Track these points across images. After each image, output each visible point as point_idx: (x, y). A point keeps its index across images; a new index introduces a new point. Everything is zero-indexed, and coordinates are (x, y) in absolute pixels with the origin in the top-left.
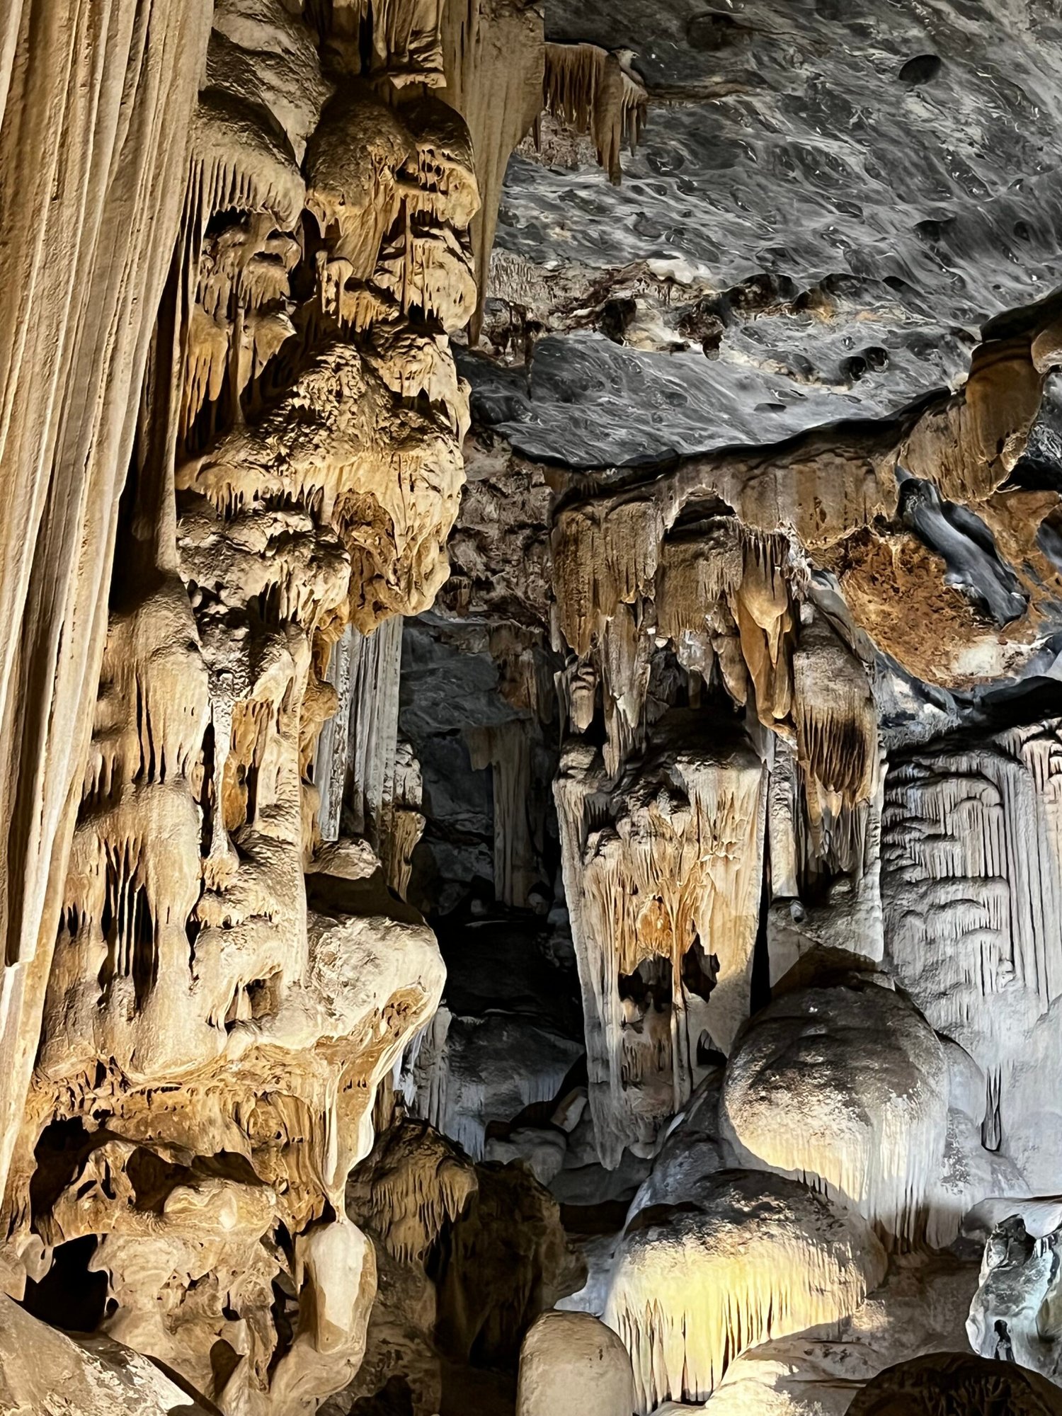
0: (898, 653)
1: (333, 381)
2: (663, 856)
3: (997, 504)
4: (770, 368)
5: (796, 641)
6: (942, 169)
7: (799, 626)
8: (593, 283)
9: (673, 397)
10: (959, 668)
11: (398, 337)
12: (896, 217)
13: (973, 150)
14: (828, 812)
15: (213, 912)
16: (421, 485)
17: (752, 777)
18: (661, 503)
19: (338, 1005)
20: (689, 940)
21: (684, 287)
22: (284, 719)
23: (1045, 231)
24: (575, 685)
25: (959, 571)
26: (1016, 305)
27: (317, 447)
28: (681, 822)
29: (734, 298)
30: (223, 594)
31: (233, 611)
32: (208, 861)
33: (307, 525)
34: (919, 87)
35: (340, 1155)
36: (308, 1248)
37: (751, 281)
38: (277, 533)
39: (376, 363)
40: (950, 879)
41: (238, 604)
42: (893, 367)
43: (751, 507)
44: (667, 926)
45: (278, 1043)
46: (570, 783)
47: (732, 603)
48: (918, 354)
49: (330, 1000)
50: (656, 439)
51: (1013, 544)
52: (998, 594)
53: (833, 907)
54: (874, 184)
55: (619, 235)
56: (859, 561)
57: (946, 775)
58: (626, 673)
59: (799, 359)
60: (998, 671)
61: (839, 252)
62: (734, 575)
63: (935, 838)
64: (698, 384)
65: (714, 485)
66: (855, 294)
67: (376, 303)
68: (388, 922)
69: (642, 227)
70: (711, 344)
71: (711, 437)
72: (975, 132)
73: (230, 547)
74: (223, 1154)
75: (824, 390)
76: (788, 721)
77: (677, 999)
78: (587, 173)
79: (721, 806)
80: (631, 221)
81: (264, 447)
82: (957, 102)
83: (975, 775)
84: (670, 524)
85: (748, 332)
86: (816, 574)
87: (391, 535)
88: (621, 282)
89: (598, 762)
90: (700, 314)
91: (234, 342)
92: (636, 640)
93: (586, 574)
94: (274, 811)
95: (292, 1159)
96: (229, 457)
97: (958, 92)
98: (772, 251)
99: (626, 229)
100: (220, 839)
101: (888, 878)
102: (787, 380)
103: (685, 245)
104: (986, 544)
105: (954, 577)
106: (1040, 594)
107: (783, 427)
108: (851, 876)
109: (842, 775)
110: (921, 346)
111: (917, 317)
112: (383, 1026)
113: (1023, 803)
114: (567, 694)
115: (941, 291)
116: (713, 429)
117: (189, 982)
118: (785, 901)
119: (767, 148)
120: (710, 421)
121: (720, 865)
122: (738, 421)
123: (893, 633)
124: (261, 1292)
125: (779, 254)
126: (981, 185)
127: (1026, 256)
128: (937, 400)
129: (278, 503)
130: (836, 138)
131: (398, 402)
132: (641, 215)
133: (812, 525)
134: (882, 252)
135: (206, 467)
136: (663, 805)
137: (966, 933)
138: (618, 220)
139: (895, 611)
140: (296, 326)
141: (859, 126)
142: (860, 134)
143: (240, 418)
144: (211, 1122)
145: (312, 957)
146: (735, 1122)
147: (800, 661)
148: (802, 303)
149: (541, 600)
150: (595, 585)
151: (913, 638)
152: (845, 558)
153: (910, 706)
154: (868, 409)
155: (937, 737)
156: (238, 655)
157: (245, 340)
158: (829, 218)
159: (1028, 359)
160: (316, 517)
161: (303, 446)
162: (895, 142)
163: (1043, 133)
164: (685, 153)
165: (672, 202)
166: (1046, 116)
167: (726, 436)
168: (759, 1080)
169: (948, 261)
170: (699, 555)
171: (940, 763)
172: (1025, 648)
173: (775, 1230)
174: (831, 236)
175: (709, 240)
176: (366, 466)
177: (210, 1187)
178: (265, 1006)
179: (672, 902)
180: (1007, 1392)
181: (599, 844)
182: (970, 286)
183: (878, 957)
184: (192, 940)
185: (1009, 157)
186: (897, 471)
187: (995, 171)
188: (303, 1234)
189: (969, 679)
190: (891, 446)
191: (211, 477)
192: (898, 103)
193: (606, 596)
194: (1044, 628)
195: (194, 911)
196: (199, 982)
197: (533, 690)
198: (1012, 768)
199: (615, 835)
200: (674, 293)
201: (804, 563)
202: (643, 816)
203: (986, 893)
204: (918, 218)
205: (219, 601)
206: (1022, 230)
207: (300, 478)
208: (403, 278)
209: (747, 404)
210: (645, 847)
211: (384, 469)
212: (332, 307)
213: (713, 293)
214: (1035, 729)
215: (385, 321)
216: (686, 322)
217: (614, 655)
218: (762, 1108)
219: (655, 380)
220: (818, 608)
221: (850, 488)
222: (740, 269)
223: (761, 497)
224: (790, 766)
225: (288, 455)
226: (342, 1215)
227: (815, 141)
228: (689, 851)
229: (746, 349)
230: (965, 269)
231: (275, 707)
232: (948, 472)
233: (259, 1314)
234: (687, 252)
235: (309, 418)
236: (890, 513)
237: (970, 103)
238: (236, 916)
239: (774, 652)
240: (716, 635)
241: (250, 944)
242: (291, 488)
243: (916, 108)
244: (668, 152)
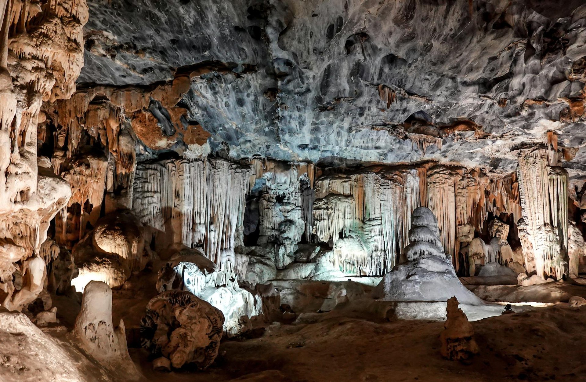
0: (143, 140)
1: (54, 28)
2: (82, 180)
3: (173, 109)
4: (125, 66)
5: (120, 133)
6: (182, 27)
7: (121, 130)
8: (88, 33)
9: (99, 68)
10: (157, 145)
11: (70, 22)
12: (167, 36)
13: (190, 25)
14: (122, 173)
15: (13, 169)
16: (74, 64)
17: (106, 164)
18: (90, 94)
19: (45, 200)
20: (86, 200)
21: (110, 40)
22: (34, 119)
23: (199, 48)
24: (59, 136)
25: (160, 123)
26: (187, 65)
27: (49, 45)
28: (87, 172)
29: (121, 46)
30: (19, 79)
31: (21, 85)
32: (13, 155)
33: (43, 66)
34: (183, 5)
35: (40, 240)
36: (28, 264)
37: (126, 43)
38: (35, 66)
39: (64, 27)
40: (148, 192)
41: (23, 83)
42: (154, 73)
43: (114, 99)
44: (80, 196)
45: (29, 208)
46: (57, 160)
47: (104, 122)
48: (161, 71)
49: (42, 198)
50: (90, 78)
51: (175, 119)
52: (169, 129)
53: (121, 195)
54: (166, 26)
55: (97, 22)
56: (138, 117)
57: (149, 169)
58: (75, 135)
59: (133, 66)
60: (165, 147)
61: (150, 41)
62: (107, 115)
63: (145, 182)
64: (106, 66)
65: (105, 92)
66: (150, 53)
67: (64, 11)
68: (58, 180)
69: (104, 22)
70: (113, 56)
71: (105, 80)
72: (192, 20)
73: (21, 66)
74: (6, 238)
75: (137, 75)
76: (116, 151)
77: (82, 213)
78: (94, 3)
79: (98, 169)
80: (101, 19)
81: (32, 41)
82: (190, 12)
83: (156, 169)
84: (91, 100)
85: (123, 56)
86: (126, 118)
87: (64, 75)
88: (95, 35)
89: (65, 155)
90: (112, 48)
91: (24, 8)
92: (78, 127)
93: (68, 108)
94: (30, 144)
95: (24, 241)
96: (22, 40)
97: (191, 10)
98: (134, 37)
99: (100, 21)
100: (17, 150)
101: (135, 190)
102: (129, 70)
103: (113, 29)
104: (168, 118)
105: (159, 124)
106: (178, 131)
107: (124, 82)
108: (126, 188)
109: (128, 165)
110: (162, 70)
111: (164, 62)
112: (55, 207)
113: (166, 177)
114: (57, 137)
115: (173, 57)
116: (106, 79)
117: (5, 188)
118: (110, 193)
119: (143, 11)
120: (106, 76)
121: (95, 184)
122: (113, 77)
123: (143, 135)
124: (9, 276)
125: (135, 38)
126: (190, 34)
127: (194, 53)
128: (163, 83)
129: (35, 58)
130: (161, 12)
131: (69, 39)
132: (105, 19)
133: (129, 105)
134: (160, 44)
135: (13, 42)
136: (83, 168)
137: (150, 203)
138: (98, 18)
139: (144, 130)
140: (42, 9)
141: (167, 11)
142: (167, 13)
143: (25, 30)
144: (3, 229)
145: (37, 187)
146: (97, 242)
147: (121, 138)
148: (137, 52)
149: (53, 113)
150: (70, 111)
151: (148, 136)
152: (134, 116)
153: (143, 152)
154: (145, 82)
155: (147, 160)
156: (24, 97)
157: (27, 9)
158: (151, 32)
159: (189, 78)
160: (46, 64)
161: (44, 43)
162: (174, 17)
163: (205, 25)
164: (122, 5)
165: (114, 17)
166: (208, 21)
167: (110, 81)
168: (104, 232)
169: (176, 50)
170: (98, 108)
171: (147, 166)
172: (172, 142)
173: (107, 266)
174: (151, 37)
175: (120, 30)
176: (60, 54)
177: (7, 246)
178: (24, 198)
179: (83, 190)
180: (190, 298)
181: (65, 175)
182: (180, 57)
183: (131, 208)
184: (6, 176)
185: (197, 29)
186: (150, 98)
187: (194, 31)
188: (26, 260)
189: (159, 147)
190: (149, 92)
191: (15, 45)
192: (178, 8)
193: (73, 115)
194: (177, 139)
195: (7, 169)
196: (9, 189)
197: (45, 136)
198: (164, 169)
199: (69, 173)
200: (108, 41)
201: (124, 115)
202: (78, 169)
203: (156, 195)
204: (172, 38)
205: (17, 81)
206: (194, 47)
207: (42, 52)
208: (72, 6)
209: (117, 74)
210: (78, 177)
211: (65, 56)
212: (54, 7)
213: (116, 44)
214: (169, 161)
215: (66, 17)
216: (108, 49)
217: (73, 129)
218: (105, 239)
219: (95, 63)
220: (126, 127)
221: (138, 99)
222: (125, 40)
223: (116, 97)
224: (113, 162)
225: (40, 45)
226: (38, 256)
227: (156, 12)
228: (89, 179)
229: (121, 60)
230: (179, 53)
231: (32, 115)
232: (163, 99)
233: (9, 282)
234: (113, 32)
235: (46, 36)
236: (147, 107)
237: (193, 13)
238: (20, 171)
239: (114, 135)
240: (100, 129)
241: (23, 180)
242: (39, 54)
243: (182, 10)
244: (118, 3)
